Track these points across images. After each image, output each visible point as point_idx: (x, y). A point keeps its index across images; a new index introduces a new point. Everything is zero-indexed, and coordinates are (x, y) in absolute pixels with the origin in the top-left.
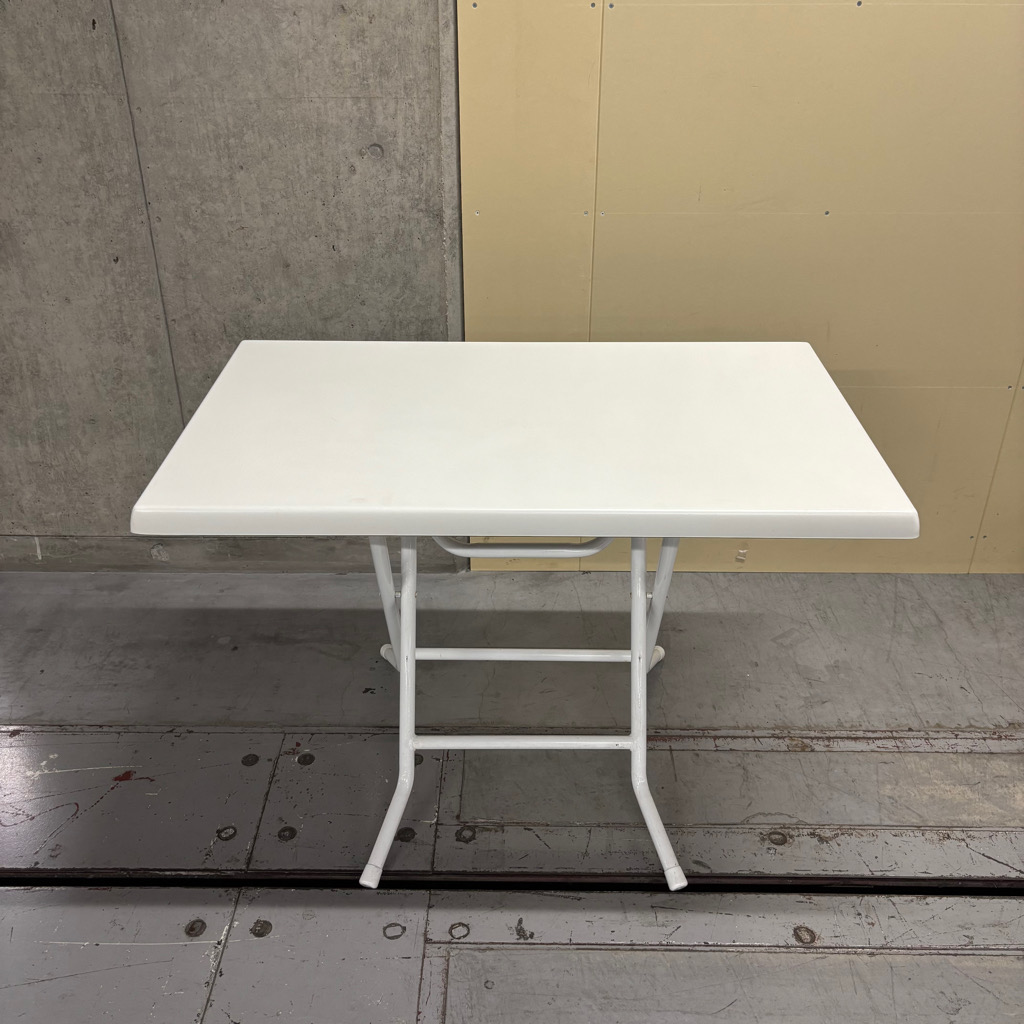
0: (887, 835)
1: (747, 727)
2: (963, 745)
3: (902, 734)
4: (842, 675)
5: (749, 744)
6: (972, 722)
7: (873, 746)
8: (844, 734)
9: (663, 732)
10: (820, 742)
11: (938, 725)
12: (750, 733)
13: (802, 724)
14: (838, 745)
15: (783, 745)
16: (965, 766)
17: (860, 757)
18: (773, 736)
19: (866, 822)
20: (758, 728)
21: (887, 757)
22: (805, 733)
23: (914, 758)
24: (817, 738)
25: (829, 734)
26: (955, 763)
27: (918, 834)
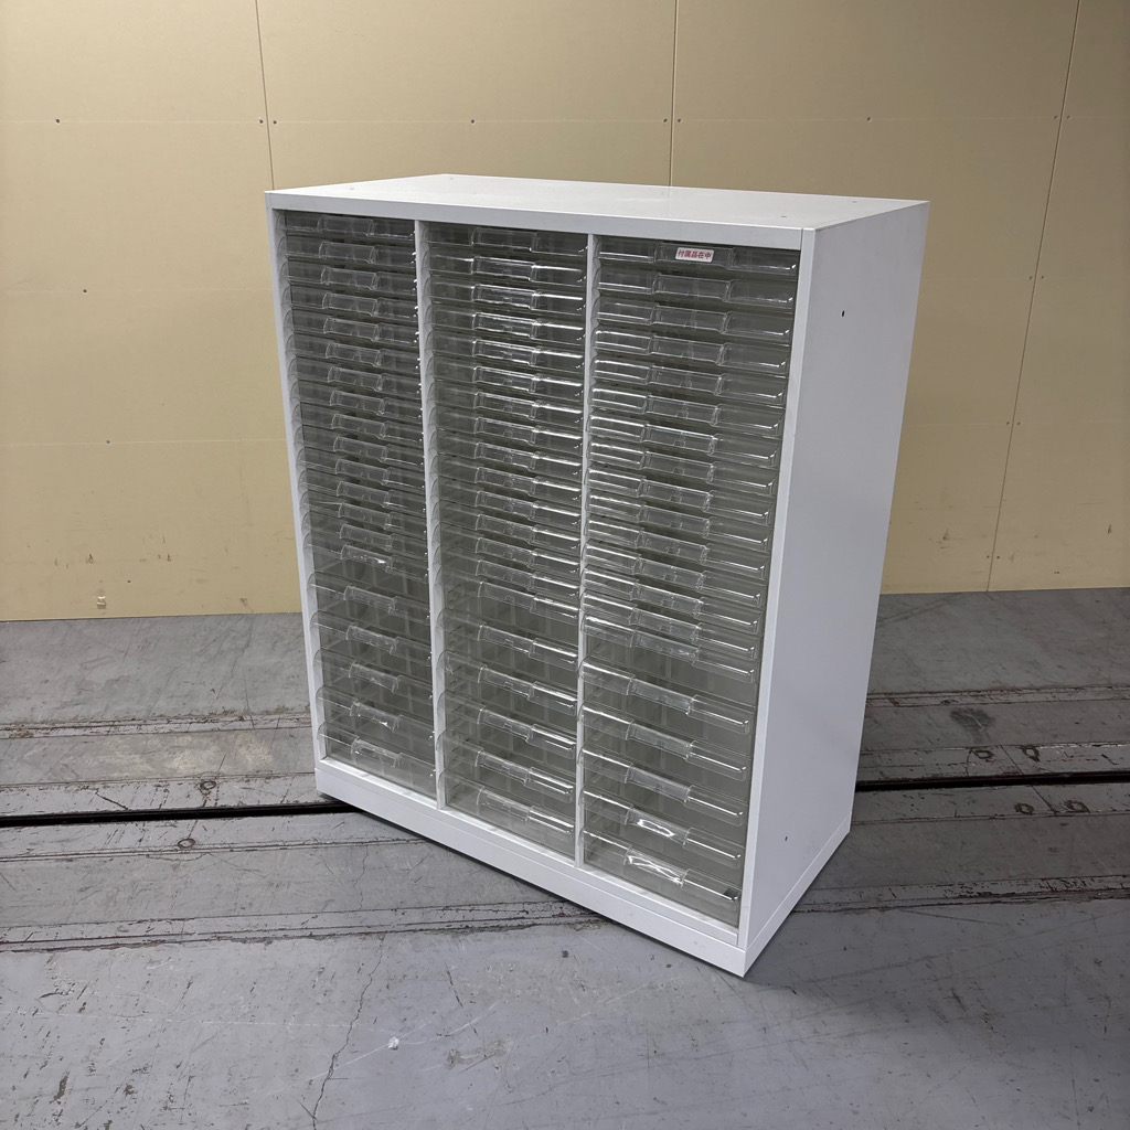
0: (34, 791)
2: (168, 727)
3: (122, 723)
4: (115, 686)
6: (194, 713)
7: (88, 732)
8: (72, 724)
10: (45, 731)
11: (161, 716)
13: (39, 719)
14: (54, 733)
15: (7, 734)
16: (155, 742)
17: (67, 740)
18: (6, 729)
19: (27, 781)
21: (90, 739)
22: (36, 726)
23: (116, 738)
24: (43, 729)
25: (57, 725)
26: (148, 740)
27: (63, 788)
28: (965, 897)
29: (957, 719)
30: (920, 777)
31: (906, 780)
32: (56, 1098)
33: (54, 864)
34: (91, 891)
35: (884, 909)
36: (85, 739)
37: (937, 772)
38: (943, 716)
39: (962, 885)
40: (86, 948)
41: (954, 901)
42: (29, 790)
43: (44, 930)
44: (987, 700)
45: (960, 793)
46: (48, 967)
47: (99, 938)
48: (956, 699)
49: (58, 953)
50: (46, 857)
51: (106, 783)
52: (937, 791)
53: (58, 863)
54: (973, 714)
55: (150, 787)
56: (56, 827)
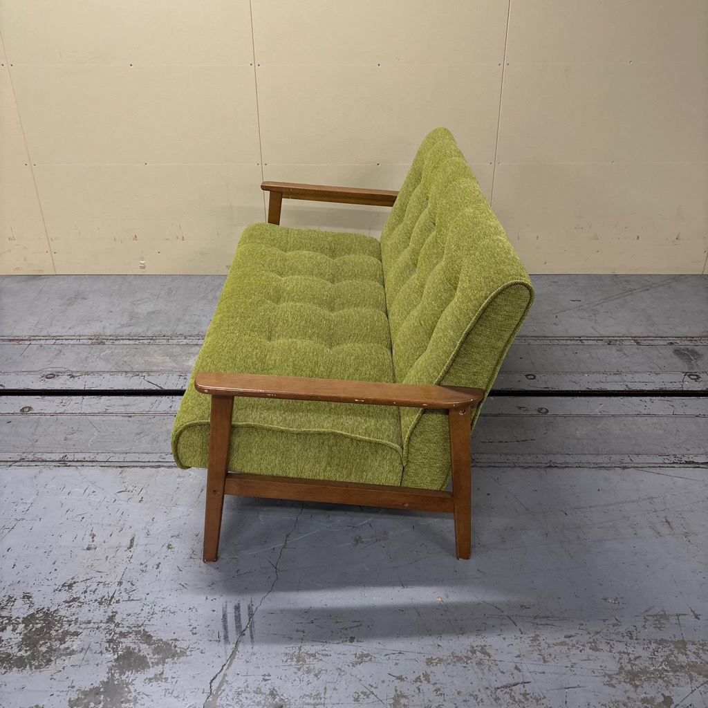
0: (107, 376)
1: (77, 336)
2: (185, 342)
3: (158, 338)
4: (153, 316)
5: (72, 342)
6: (201, 333)
7: (137, 342)
8: (127, 338)
9: (33, 338)
10: (111, 341)
11: (181, 334)
12: (78, 338)
13: (108, 334)
14: (117, 342)
15: (90, 342)
16: (178, 349)
17: (125, 347)
18: (89, 339)
19: (103, 370)
20: (85, 336)
21: (138, 347)
22: (107, 338)
23: (155, 346)
24: (111, 339)
25: (119, 338)
26: (173, 348)
27: (124, 374)
28: (676, 463)
29: (677, 354)
30: (651, 389)
31: (643, 391)
32: (128, 548)
33: (121, 418)
34: (142, 435)
35: (625, 468)
36: (136, 346)
37: (663, 386)
38: (668, 352)
39: (675, 456)
40: (141, 467)
41: (670, 465)
42: (104, 375)
43: (117, 455)
44: (699, 343)
45: (677, 400)
46: (120, 476)
47: (149, 462)
48: (678, 342)
49: (126, 469)
50: (117, 414)
51: (149, 373)
52: (662, 398)
53: (123, 418)
54: (689, 351)
55: (176, 376)
56: (121, 397)
